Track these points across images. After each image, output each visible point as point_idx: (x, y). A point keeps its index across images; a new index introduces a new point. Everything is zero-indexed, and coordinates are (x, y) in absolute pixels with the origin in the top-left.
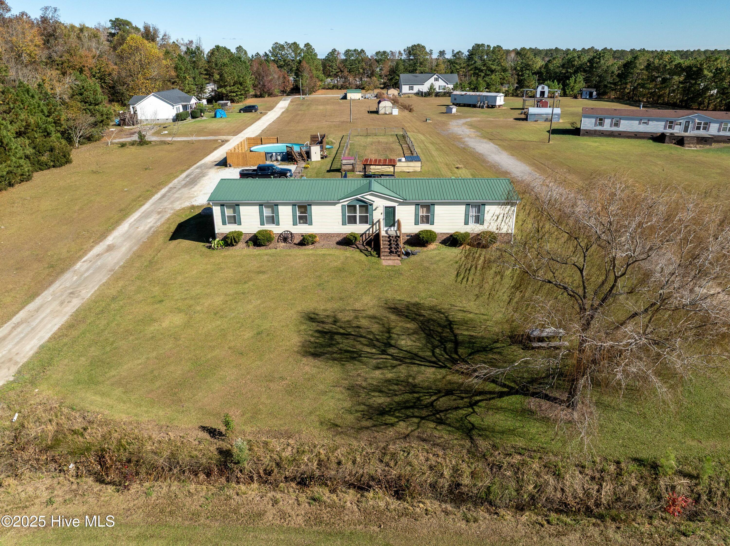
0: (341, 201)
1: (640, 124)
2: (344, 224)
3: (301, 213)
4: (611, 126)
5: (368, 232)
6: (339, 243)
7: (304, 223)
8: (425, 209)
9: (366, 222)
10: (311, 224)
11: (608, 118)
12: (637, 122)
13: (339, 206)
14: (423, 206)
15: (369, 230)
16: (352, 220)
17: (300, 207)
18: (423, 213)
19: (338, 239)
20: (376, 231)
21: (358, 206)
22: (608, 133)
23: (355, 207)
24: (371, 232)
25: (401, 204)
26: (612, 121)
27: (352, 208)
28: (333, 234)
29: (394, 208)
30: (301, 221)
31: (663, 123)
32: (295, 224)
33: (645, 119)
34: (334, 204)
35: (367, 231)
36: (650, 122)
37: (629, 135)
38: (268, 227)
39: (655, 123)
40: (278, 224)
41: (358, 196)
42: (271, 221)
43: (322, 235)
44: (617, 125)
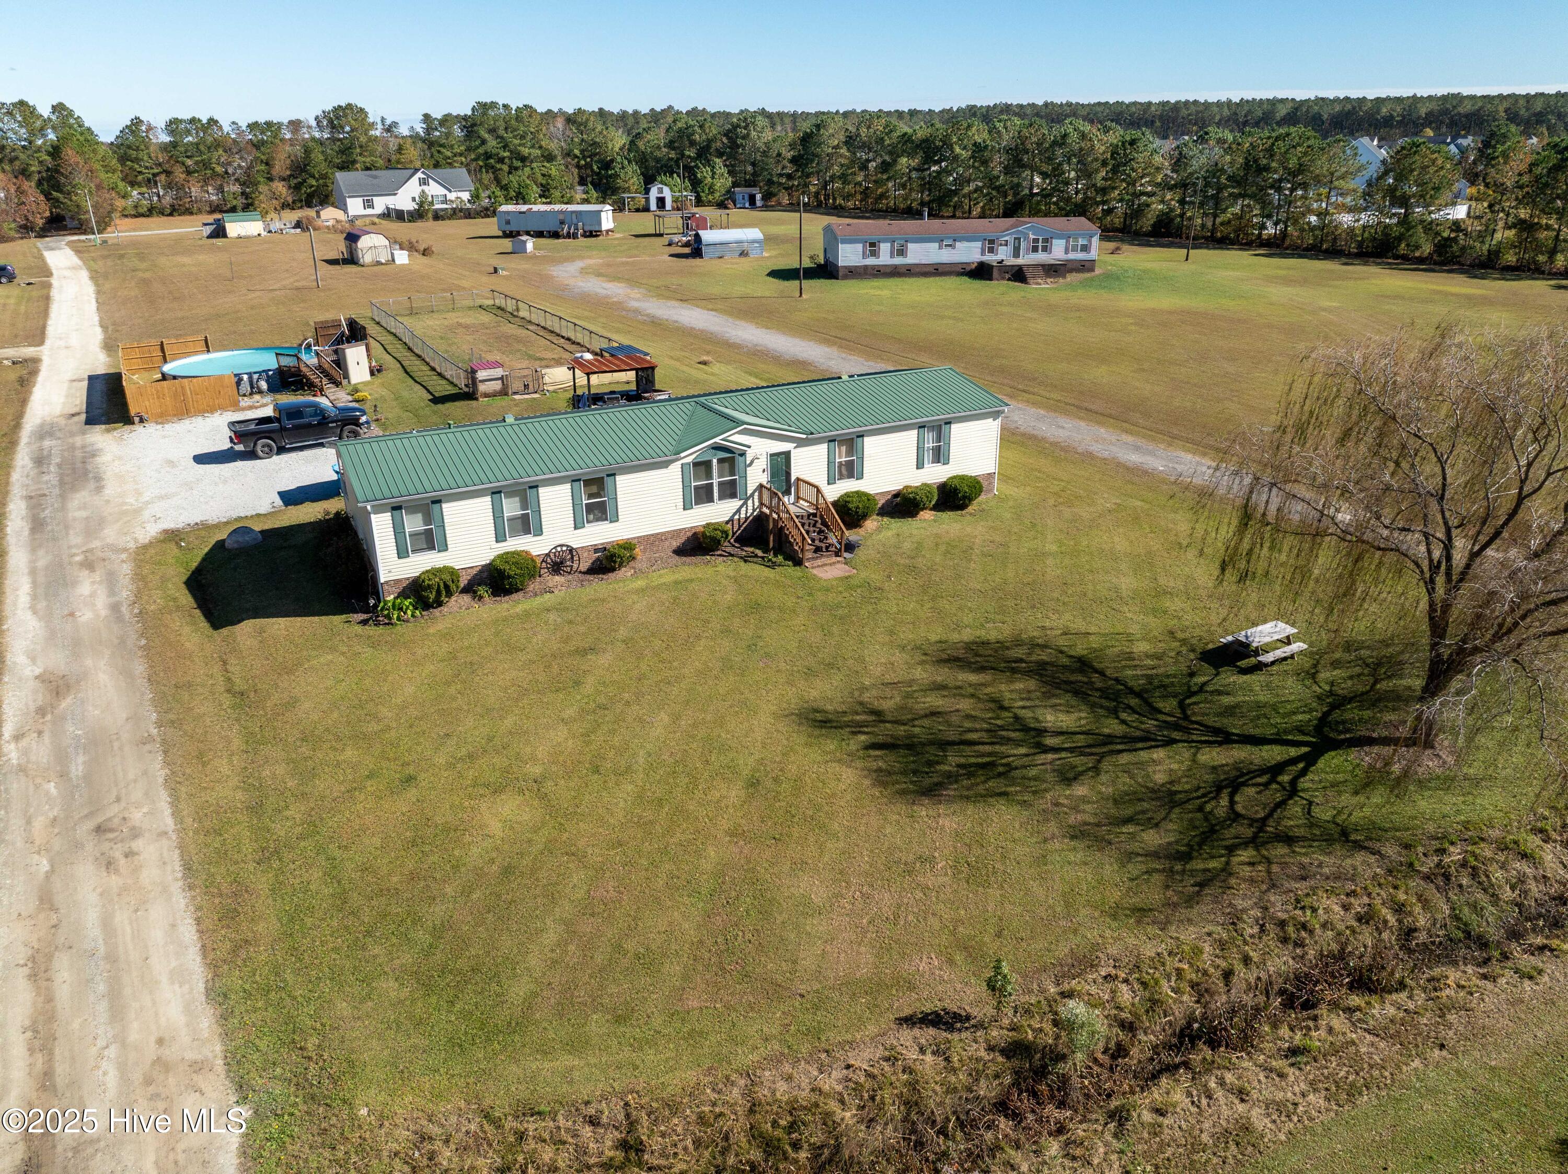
0: (683, 455)
1: (940, 248)
2: (687, 506)
3: (590, 496)
4: (892, 256)
5: (737, 517)
6: (679, 552)
7: (598, 520)
8: (844, 448)
9: (733, 495)
10: (615, 519)
11: (885, 241)
12: (936, 245)
13: (675, 468)
14: (841, 443)
15: (739, 511)
16: (704, 495)
17: (588, 483)
18: (840, 457)
19: (676, 544)
20: (754, 510)
21: (715, 461)
22: (888, 270)
23: (707, 465)
24: (743, 516)
25: (800, 443)
26: (892, 246)
27: (702, 467)
28: (664, 533)
29: (787, 455)
30: (591, 517)
31: (979, 244)
32: (578, 525)
33: (949, 238)
34: (665, 465)
35: (735, 514)
36: (958, 244)
37: (927, 270)
38: (517, 543)
39: (966, 244)
40: (539, 532)
41: (717, 440)
42: (520, 527)
44: (902, 252)
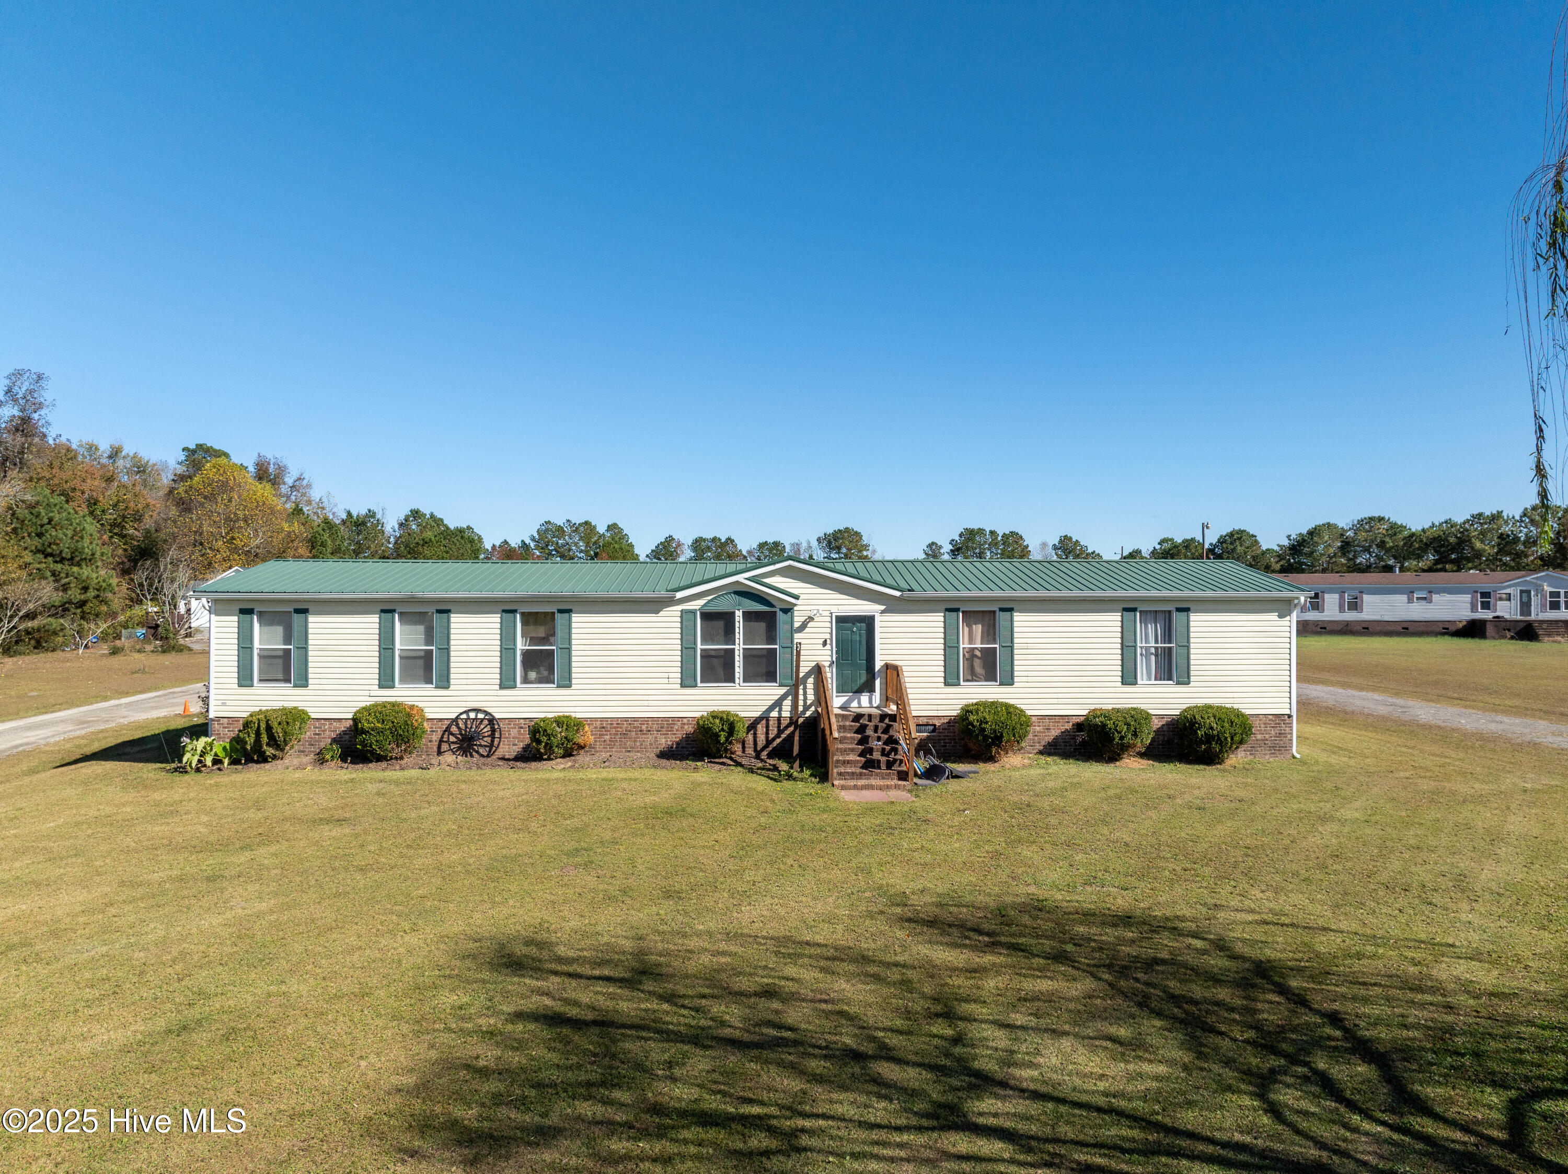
0: (679, 595)
1: (1410, 601)
2: (687, 681)
3: (534, 641)
4: (1341, 609)
5: (774, 714)
6: (668, 755)
7: (541, 680)
8: (978, 629)
9: (770, 676)
10: (566, 683)
11: (1333, 591)
12: (1404, 598)
13: (671, 615)
14: (971, 617)
15: (778, 703)
16: (718, 668)
17: (530, 619)
18: (971, 640)
19: (665, 741)
20: (806, 708)
21: (739, 614)
22: (1335, 627)
23: (727, 618)
24: (786, 714)
25: (894, 606)
26: (1342, 598)
27: (719, 621)
28: (645, 720)
29: (868, 622)
30: (533, 675)
31: (1466, 599)
32: (507, 683)
33: (1422, 589)
34: (653, 605)
35: (771, 709)
36: (1435, 597)
37: (1388, 628)
38: (407, 694)
39: (1448, 597)
40: (445, 683)
41: (740, 578)
42: (421, 672)
43: (605, 726)
44: (1355, 607)
